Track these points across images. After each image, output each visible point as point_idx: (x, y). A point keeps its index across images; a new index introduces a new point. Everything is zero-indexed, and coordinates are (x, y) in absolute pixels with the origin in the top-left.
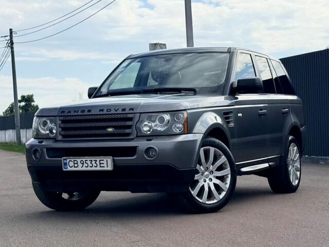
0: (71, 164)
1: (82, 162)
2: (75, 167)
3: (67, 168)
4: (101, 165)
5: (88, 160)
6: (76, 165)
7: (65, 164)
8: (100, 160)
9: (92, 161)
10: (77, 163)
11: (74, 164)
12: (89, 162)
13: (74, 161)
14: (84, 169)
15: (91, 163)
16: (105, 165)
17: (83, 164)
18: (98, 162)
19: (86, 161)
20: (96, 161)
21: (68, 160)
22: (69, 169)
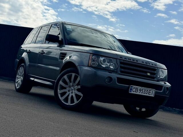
0: (134, 90)
1: (140, 90)
2: (135, 92)
3: (131, 92)
4: (149, 93)
5: (144, 89)
6: (136, 91)
7: (131, 89)
8: (149, 91)
9: (145, 90)
10: (137, 90)
11: (136, 90)
12: (144, 91)
13: (136, 88)
14: (140, 94)
15: (145, 91)
16: (151, 94)
17: (140, 91)
18: (148, 92)
19: (142, 89)
20: (148, 90)
21: (133, 88)
22: (132, 92)
